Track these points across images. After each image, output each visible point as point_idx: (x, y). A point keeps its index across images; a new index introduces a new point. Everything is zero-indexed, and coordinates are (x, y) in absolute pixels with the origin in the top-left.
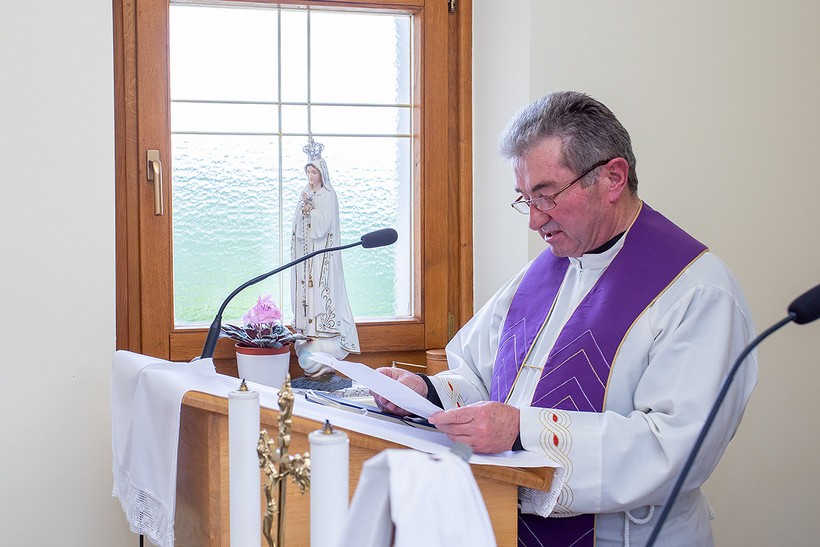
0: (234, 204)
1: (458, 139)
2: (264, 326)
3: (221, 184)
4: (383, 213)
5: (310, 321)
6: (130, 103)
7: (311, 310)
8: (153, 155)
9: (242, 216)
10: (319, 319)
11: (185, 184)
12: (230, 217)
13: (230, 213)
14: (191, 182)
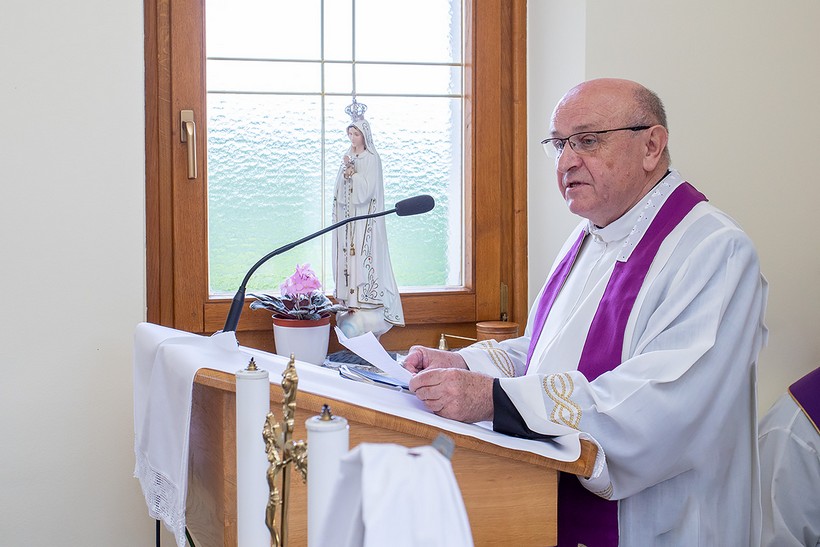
0: (274, 167)
1: (512, 99)
2: (302, 296)
3: (262, 146)
4: (432, 177)
5: (352, 292)
6: (163, 61)
7: (352, 279)
8: (187, 115)
9: (282, 181)
10: (361, 289)
11: (222, 146)
12: (270, 181)
13: (269, 177)
14: (228, 144)
